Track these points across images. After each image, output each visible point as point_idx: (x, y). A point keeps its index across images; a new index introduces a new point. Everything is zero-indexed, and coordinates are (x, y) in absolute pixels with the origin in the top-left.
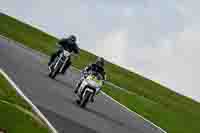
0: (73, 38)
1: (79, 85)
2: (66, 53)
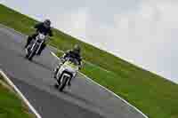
0: (48, 22)
1: (58, 70)
2: (41, 36)
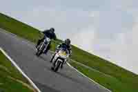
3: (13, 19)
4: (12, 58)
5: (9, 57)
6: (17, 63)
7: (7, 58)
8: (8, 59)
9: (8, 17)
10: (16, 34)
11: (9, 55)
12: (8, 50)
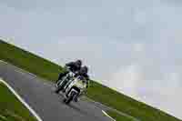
3: (32, 55)
4: (30, 105)
5: (26, 105)
6: (37, 112)
7: (23, 105)
8: (25, 107)
9: (25, 52)
10: (35, 74)
11: (26, 101)
12: (26, 95)
